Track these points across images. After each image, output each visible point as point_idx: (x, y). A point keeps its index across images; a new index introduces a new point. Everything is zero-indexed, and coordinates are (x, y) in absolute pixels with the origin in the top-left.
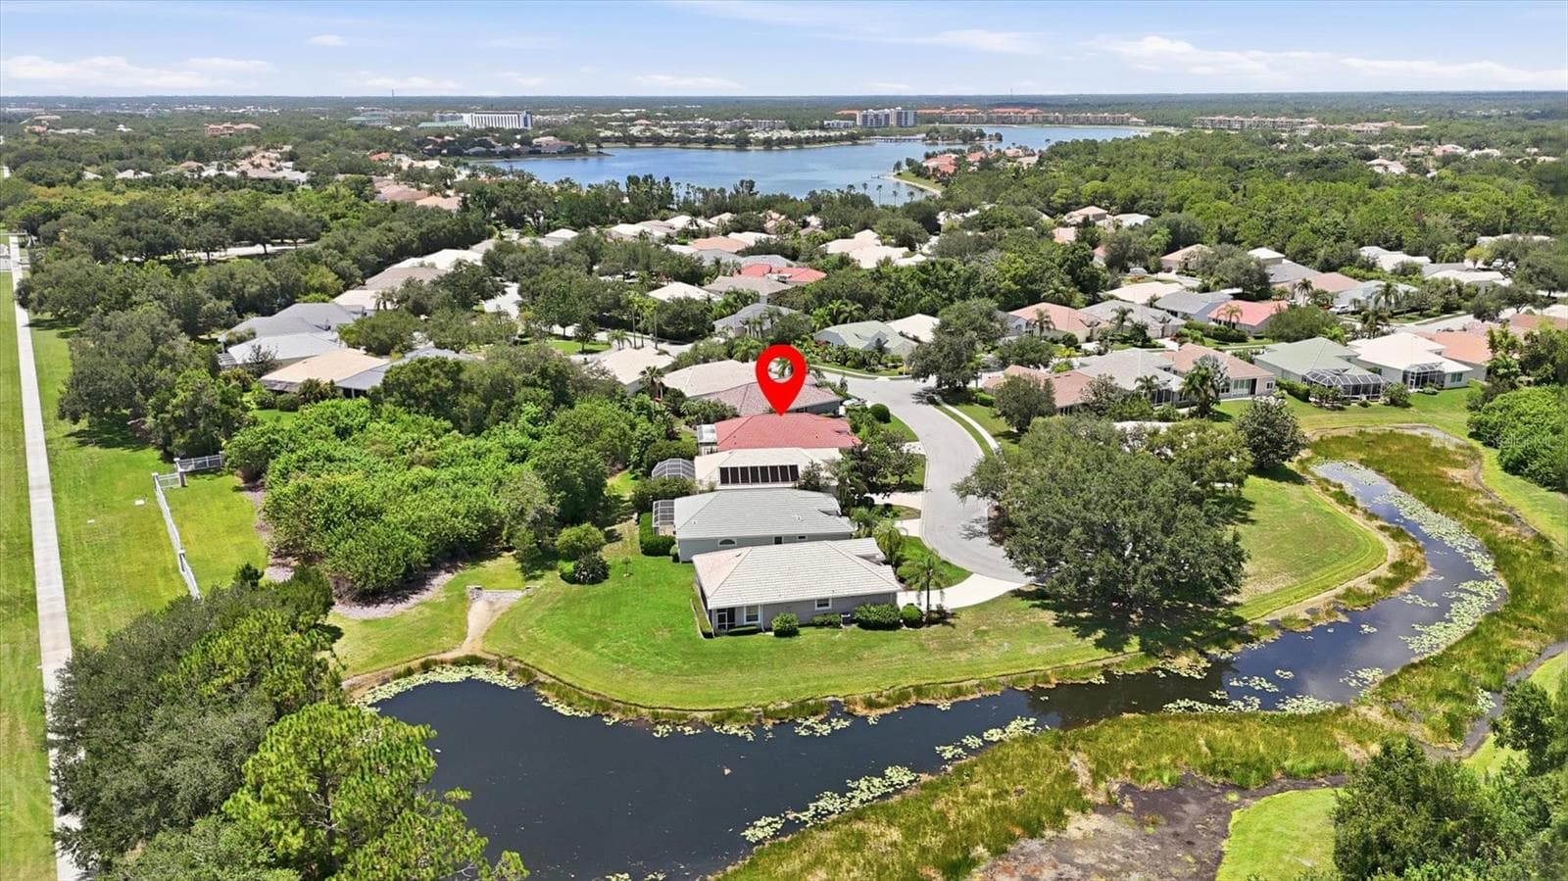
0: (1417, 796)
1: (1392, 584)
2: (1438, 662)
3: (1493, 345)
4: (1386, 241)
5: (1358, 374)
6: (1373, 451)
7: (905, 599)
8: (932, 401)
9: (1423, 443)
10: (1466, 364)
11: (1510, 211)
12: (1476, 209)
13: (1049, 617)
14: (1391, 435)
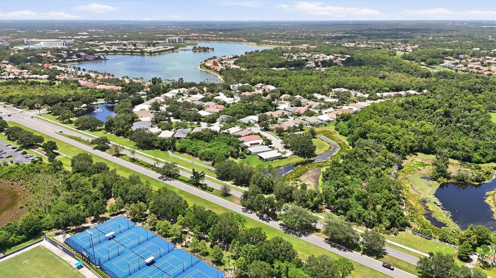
0: (335, 163)
1: (329, 149)
2: (335, 156)
3: (336, 115)
4: (317, 92)
5: (320, 122)
6: (325, 133)
7: (283, 156)
8: (263, 131)
9: (329, 131)
10: (333, 118)
11: (337, 83)
12: (331, 83)
13: (297, 156)
14: (325, 131)
